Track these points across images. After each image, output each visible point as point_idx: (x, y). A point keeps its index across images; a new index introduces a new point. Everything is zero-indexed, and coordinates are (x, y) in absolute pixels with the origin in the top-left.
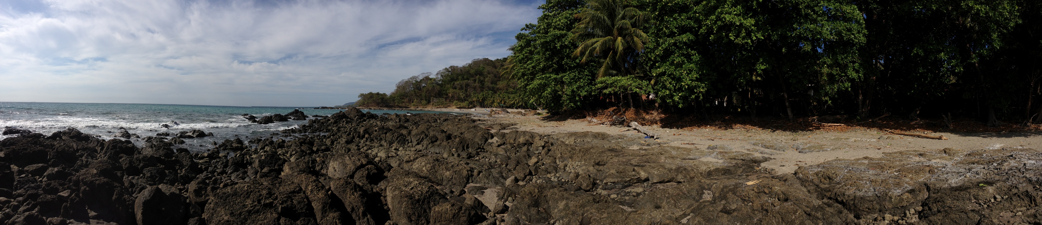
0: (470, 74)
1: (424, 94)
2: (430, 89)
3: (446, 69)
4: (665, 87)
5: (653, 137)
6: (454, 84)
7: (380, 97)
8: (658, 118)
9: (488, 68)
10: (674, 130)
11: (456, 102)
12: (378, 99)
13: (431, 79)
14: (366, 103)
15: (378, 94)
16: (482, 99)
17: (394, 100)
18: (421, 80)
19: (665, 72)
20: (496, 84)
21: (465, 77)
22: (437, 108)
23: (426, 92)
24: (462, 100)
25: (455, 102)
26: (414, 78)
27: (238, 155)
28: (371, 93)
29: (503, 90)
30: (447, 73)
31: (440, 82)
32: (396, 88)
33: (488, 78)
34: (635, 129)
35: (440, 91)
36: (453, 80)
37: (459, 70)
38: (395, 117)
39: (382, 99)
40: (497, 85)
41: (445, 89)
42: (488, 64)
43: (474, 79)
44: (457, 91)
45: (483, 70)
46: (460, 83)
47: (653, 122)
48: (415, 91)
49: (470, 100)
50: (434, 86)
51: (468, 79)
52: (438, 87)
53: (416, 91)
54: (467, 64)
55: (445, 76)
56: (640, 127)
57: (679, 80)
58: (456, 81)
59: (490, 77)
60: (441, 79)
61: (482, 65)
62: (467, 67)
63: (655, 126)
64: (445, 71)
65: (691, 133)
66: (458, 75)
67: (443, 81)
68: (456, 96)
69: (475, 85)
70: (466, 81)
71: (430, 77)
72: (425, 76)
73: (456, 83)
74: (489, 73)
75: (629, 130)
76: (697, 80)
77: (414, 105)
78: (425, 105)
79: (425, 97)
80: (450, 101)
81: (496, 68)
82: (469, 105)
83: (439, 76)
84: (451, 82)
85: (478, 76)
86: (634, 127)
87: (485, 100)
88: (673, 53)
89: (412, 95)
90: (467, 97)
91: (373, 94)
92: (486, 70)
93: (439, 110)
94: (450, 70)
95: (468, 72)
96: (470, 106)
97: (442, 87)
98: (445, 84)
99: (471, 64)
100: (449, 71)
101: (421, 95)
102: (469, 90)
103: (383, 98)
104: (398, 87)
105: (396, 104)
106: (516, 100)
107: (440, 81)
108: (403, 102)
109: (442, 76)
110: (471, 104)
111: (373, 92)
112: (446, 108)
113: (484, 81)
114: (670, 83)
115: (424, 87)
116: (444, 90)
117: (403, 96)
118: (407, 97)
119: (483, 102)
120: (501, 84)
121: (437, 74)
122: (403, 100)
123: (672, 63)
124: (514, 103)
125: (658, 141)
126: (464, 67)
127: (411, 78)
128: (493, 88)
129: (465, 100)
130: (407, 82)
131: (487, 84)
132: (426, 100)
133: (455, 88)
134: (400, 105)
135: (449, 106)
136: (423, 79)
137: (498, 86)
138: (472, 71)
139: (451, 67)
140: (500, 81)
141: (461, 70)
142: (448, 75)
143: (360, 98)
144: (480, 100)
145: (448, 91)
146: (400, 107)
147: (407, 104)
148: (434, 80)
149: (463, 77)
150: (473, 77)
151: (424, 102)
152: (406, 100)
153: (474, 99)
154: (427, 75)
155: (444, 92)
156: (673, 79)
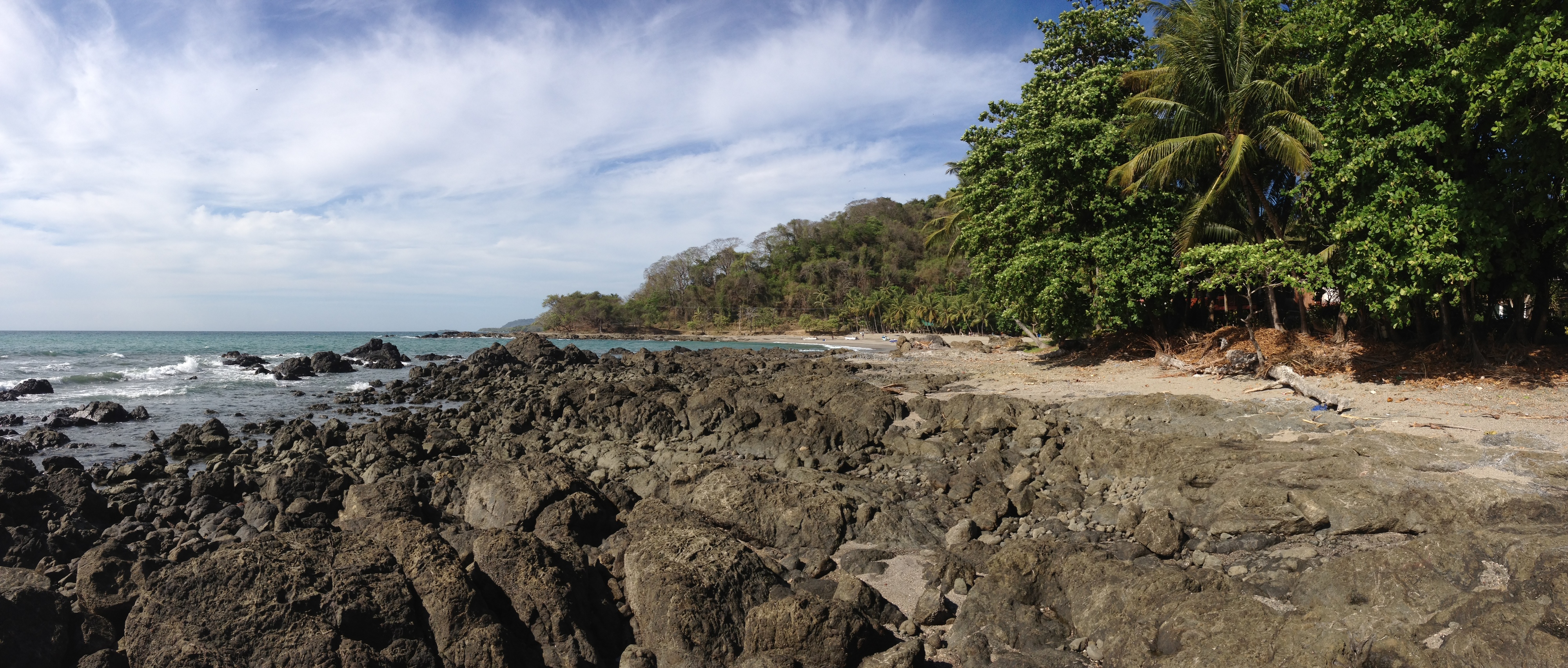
0: (842, 241)
1: (719, 296)
2: (737, 282)
3: (780, 228)
4: (1363, 270)
5: (1335, 407)
6: (799, 269)
7: (603, 303)
8: (1345, 356)
9: (892, 226)
10: (1388, 387)
11: (807, 316)
12: (598, 311)
13: (738, 256)
14: (563, 320)
15: (596, 296)
16: (876, 310)
17: (639, 313)
18: (712, 259)
19: (1366, 229)
20: (912, 267)
21: (830, 249)
22: (757, 333)
23: (726, 292)
24: (822, 313)
25: (804, 317)
26: (693, 251)
27: (216, 466)
28: (577, 295)
29: (931, 283)
30: (783, 238)
31: (764, 265)
32: (644, 281)
33: (891, 252)
34: (1286, 386)
35: (762, 289)
36: (798, 258)
37: (812, 232)
38: (642, 358)
39: (608, 310)
40: (914, 270)
41: (779, 282)
42: (891, 216)
43: (852, 254)
44: (809, 287)
45: (877, 230)
46: (813, 266)
47: (1333, 367)
48: (696, 290)
49: (844, 312)
50: (746, 276)
51: (836, 255)
52: (759, 277)
53: (700, 287)
54: (833, 214)
55: (778, 247)
56: (1300, 381)
57: (1401, 249)
58: (804, 260)
59: (894, 250)
60: (766, 257)
61: (873, 217)
62: (835, 223)
63: (1338, 377)
64: (777, 234)
65: (1435, 396)
66: (810, 244)
67: (771, 261)
68: (804, 303)
69: (856, 270)
70: (832, 260)
71: (737, 250)
72: (722, 246)
73: (806, 266)
74: (892, 239)
75: (1269, 388)
76: (1449, 247)
77: (693, 327)
78: (723, 326)
79: (724, 304)
80: (790, 315)
81: (910, 223)
82: (840, 326)
83: (762, 248)
84: (794, 262)
85: (863, 248)
86: (1283, 380)
87: (883, 311)
88: (1384, 177)
89: (689, 300)
90: (834, 303)
91: (582, 296)
92: (885, 231)
93: (760, 338)
94: (791, 231)
95: (837, 235)
96: (843, 328)
97: (768, 277)
98: (777, 270)
99: (846, 214)
100: (790, 235)
101: (711, 299)
102: (839, 284)
103: (611, 308)
104: (652, 278)
105: (647, 323)
106: (965, 311)
107: (762, 260)
108: (665, 319)
109: (769, 247)
110: (846, 322)
111: (583, 292)
112: (779, 333)
113: (880, 260)
114: (1379, 259)
115: (718, 277)
116: (774, 286)
117: (665, 300)
118: (674, 303)
119: (877, 317)
120: (925, 269)
121: (756, 242)
122: (664, 314)
123: (1382, 206)
124: (961, 318)
125: (1349, 417)
126: (825, 223)
127: (685, 254)
128: (904, 278)
129: (829, 312)
130: (674, 264)
131: (889, 267)
132: (726, 312)
133: (803, 280)
134: (658, 325)
135: (788, 329)
136: (718, 256)
137: (917, 274)
138: (848, 235)
139: (794, 223)
140: (921, 259)
141: (817, 231)
142: (785, 245)
143: (547, 309)
144: (871, 312)
145: (785, 288)
146: (657, 331)
147: (676, 323)
148: (749, 257)
149: (823, 251)
150: (850, 248)
151: (720, 318)
152: (671, 314)
153: (856, 309)
154: (727, 245)
155: (775, 291)
156: (1387, 247)
